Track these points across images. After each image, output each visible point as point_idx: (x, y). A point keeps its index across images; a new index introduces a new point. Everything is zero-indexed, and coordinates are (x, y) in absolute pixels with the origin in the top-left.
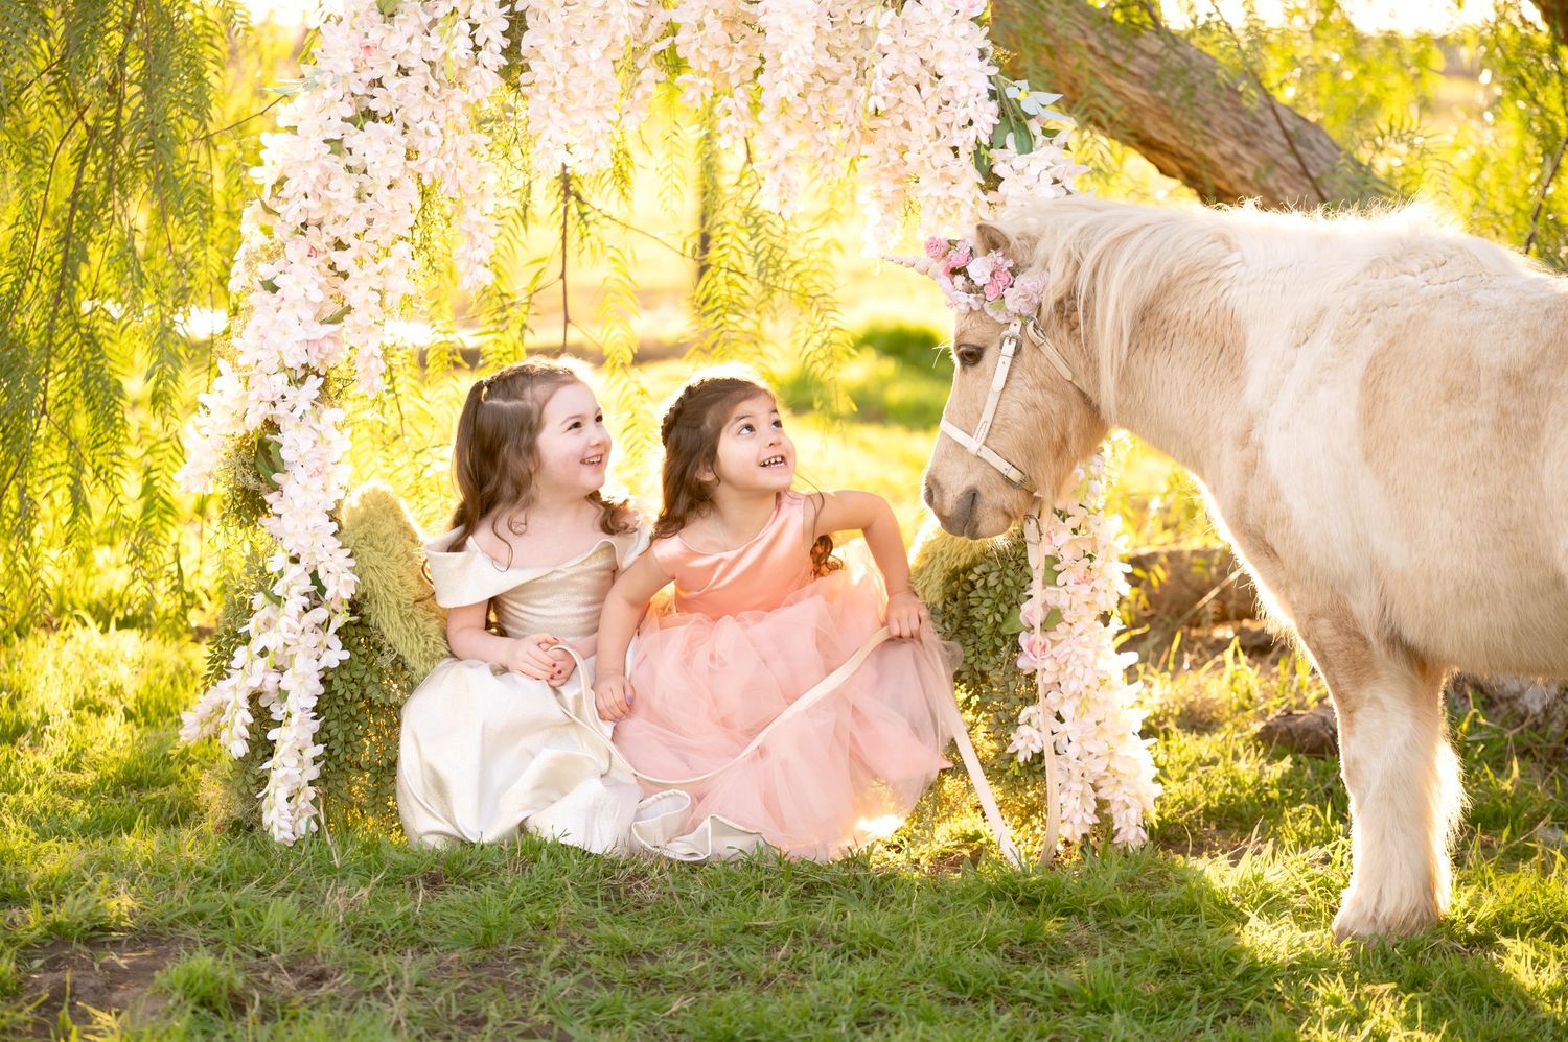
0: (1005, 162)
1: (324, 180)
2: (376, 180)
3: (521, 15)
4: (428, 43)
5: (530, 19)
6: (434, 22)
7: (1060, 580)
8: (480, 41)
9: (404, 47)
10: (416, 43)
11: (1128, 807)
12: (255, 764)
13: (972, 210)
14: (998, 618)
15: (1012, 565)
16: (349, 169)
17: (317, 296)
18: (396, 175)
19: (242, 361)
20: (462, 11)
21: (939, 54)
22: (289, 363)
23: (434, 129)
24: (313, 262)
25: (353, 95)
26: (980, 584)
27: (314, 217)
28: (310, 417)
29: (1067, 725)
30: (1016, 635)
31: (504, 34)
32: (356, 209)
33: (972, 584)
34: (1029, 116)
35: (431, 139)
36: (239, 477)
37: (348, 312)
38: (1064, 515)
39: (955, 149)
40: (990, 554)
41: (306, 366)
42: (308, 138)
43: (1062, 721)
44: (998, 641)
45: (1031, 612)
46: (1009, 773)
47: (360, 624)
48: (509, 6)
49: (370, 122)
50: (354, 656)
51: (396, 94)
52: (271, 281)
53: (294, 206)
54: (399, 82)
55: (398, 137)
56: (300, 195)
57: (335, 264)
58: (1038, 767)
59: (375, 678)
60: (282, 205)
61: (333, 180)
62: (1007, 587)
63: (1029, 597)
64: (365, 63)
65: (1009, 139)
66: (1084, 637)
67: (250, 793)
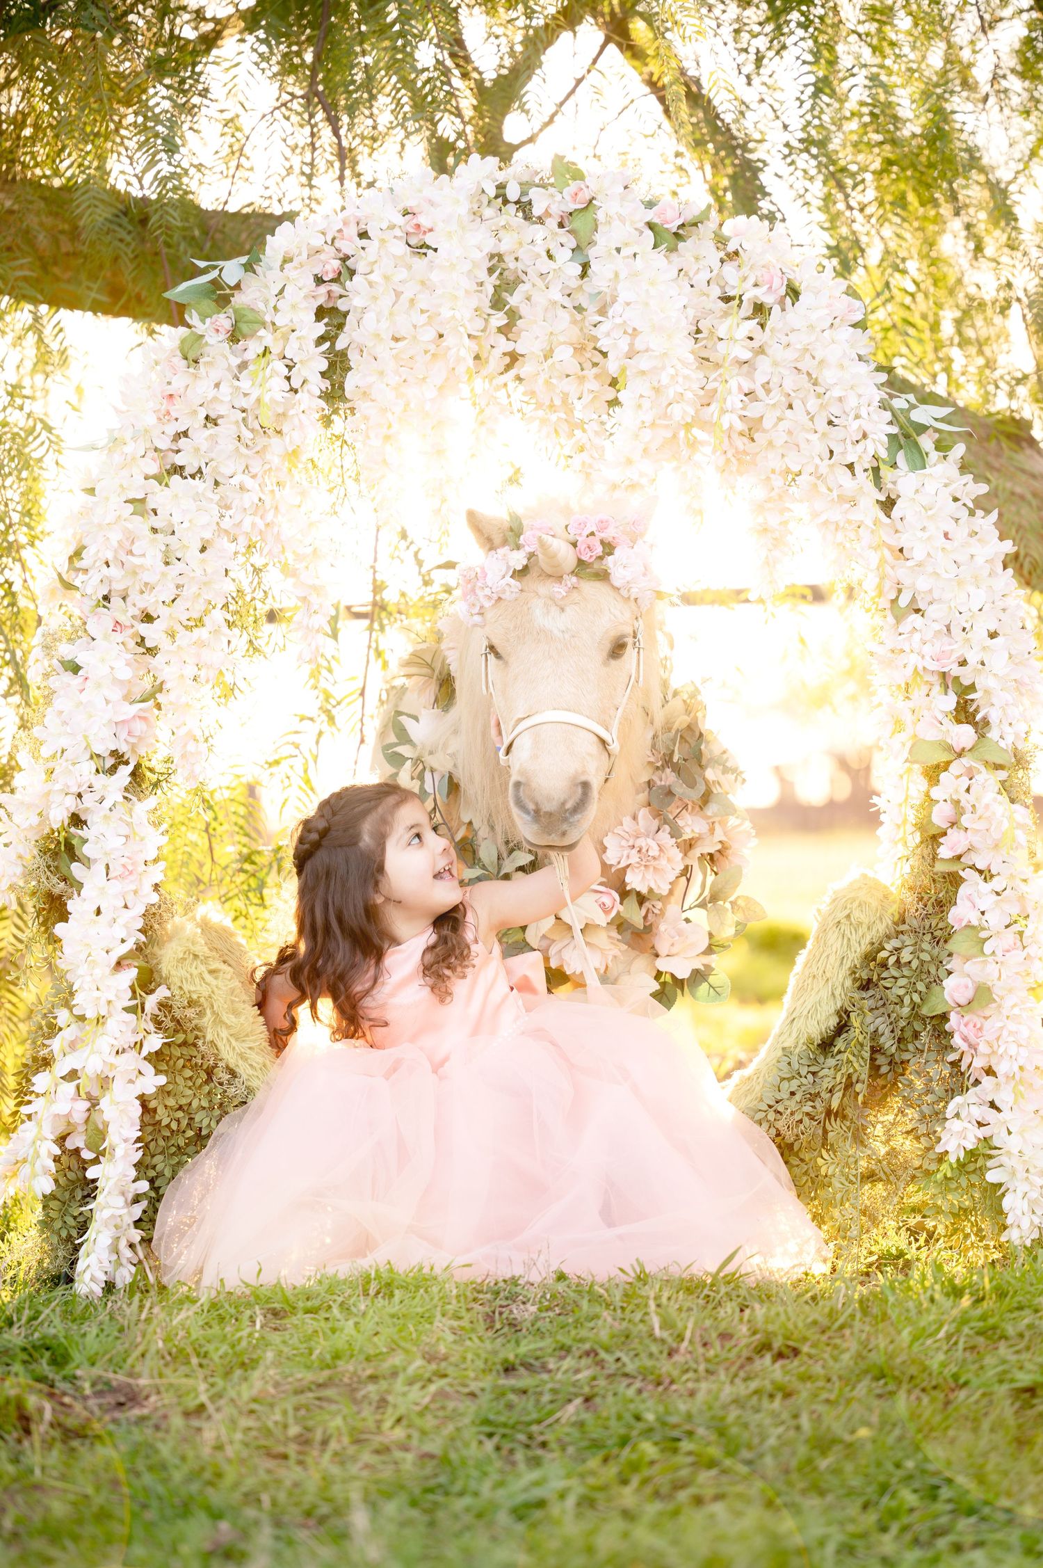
0: (903, 480)
1: (127, 544)
2: (185, 542)
3: (343, 355)
4: (238, 388)
5: (353, 356)
6: (243, 366)
7: (988, 948)
8: (296, 383)
9: (212, 393)
10: (224, 388)
12: (74, 1205)
13: (873, 532)
14: (916, 998)
15: (928, 937)
16: (154, 530)
17: (125, 673)
18: (207, 535)
19: (45, 752)
20: (276, 350)
21: (822, 362)
22: (99, 749)
23: (249, 482)
24: (118, 637)
25: (156, 450)
26: (892, 960)
27: (118, 586)
28: (120, 811)
29: (1006, 1115)
30: (944, 1017)
31: (323, 374)
32: (163, 574)
33: (884, 966)
34: (921, 429)
35: (246, 496)
36: (44, 879)
37: (160, 689)
38: (986, 875)
39: (851, 467)
40: (902, 928)
41: (114, 753)
42: (107, 499)
43: (998, 1110)
44: (917, 1026)
45: (954, 989)
46: (939, 1176)
47: (184, 1044)
48: (327, 345)
49: (176, 477)
50: (179, 1080)
51: (204, 446)
52: (72, 661)
53: (94, 577)
54: (207, 433)
55: (210, 495)
56: (100, 563)
57: (143, 639)
58: (971, 1167)
59: (205, 1104)
60: (81, 577)
61: (137, 544)
62: (922, 962)
63: (950, 973)
64: (168, 413)
65: (901, 458)
66: (1016, 1011)
67: (69, 1238)
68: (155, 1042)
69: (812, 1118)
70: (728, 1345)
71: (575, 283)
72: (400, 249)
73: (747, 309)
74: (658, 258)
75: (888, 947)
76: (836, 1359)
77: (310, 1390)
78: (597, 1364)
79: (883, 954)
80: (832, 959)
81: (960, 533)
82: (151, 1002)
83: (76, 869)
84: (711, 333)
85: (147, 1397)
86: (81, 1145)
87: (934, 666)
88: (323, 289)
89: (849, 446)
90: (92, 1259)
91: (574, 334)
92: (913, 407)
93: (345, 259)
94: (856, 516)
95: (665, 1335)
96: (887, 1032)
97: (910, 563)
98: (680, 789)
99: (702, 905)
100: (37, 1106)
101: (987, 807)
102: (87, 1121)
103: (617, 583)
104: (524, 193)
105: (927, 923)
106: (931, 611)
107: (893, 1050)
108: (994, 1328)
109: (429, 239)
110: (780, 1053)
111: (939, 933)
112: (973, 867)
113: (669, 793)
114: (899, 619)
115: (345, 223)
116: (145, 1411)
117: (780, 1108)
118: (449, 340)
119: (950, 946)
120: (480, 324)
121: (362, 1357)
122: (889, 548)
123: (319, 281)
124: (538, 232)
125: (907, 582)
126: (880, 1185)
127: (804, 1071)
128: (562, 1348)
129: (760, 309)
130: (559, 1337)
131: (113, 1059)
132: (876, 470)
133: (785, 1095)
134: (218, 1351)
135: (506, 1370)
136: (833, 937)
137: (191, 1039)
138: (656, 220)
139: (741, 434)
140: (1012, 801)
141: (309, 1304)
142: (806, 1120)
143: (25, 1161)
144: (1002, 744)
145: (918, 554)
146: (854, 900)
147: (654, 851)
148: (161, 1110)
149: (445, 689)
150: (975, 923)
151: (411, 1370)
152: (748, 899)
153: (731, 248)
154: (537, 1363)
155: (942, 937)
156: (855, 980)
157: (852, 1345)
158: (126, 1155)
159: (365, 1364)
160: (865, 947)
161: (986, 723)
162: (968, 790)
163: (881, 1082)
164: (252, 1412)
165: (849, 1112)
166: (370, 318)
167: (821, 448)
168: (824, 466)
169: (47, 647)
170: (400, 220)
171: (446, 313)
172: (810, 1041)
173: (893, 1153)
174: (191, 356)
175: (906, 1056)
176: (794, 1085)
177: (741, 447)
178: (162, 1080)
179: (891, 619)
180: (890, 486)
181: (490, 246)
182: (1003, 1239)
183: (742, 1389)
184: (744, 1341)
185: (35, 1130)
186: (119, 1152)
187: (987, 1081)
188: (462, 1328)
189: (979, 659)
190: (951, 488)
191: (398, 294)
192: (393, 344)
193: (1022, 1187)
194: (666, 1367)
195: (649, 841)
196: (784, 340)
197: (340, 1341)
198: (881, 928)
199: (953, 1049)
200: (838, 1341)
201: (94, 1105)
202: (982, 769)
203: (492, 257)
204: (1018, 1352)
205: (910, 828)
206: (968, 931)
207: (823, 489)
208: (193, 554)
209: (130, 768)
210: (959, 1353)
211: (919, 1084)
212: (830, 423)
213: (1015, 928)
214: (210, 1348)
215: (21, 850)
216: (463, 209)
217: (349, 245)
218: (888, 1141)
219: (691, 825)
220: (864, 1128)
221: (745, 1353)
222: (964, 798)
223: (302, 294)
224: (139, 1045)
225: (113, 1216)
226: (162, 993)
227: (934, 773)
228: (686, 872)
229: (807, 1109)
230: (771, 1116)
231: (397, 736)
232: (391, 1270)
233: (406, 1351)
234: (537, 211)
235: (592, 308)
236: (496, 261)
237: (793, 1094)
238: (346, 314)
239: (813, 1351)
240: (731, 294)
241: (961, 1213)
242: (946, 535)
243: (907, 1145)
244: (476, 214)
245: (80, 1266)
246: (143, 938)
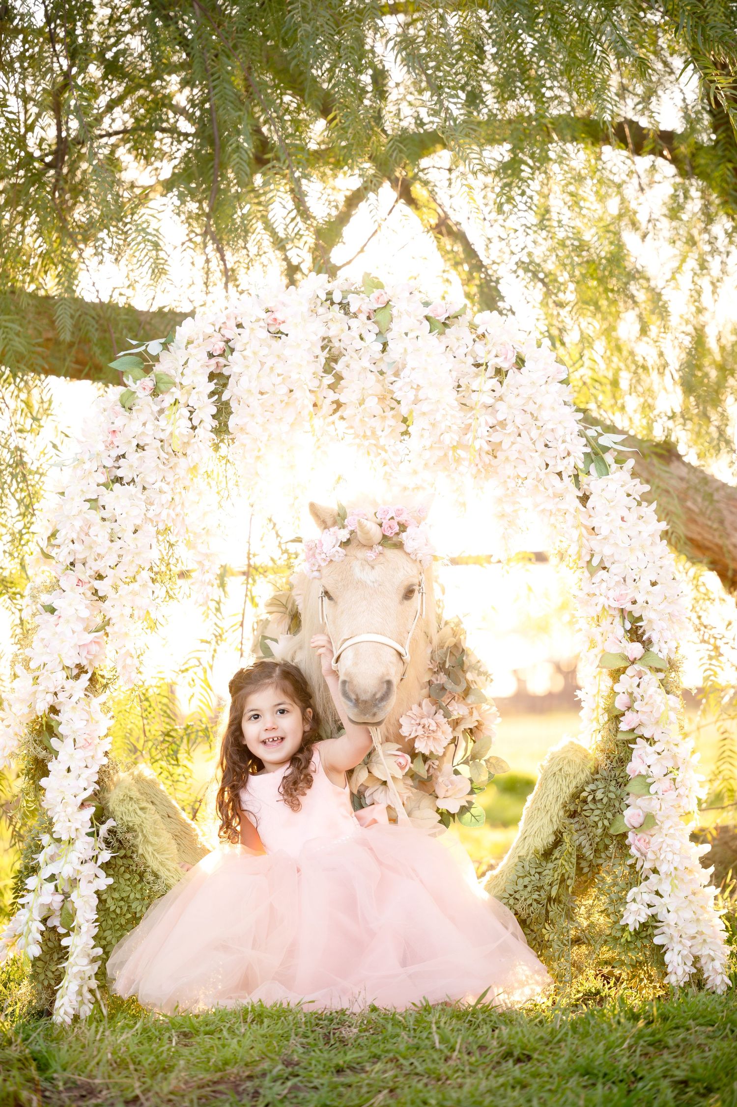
0: (593, 483)
1: (86, 528)
2: (123, 527)
3: (227, 403)
4: (158, 426)
5: (233, 404)
6: (161, 411)
7: (652, 789)
8: (196, 422)
9: (141, 429)
10: (149, 426)
11: (713, 960)
12: (53, 964)
13: (574, 517)
14: (606, 823)
15: (614, 783)
16: (104, 519)
17: (85, 613)
18: (138, 522)
19: (33, 665)
20: (182, 401)
21: (540, 406)
22: (69, 663)
23: (165, 488)
24: (81, 590)
25: (104, 467)
26: (590, 798)
27: (80, 556)
28: (82, 704)
29: (666, 900)
30: (625, 835)
31: (214, 416)
32: (110, 548)
33: (585, 801)
34: (606, 449)
35: (164, 496)
36: (32, 749)
37: (108, 624)
38: (651, 741)
39: (560, 474)
40: (597, 776)
41: (78, 666)
42: (73, 499)
43: (661, 896)
44: (607, 841)
45: (631, 816)
46: (623, 940)
47: (125, 857)
48: (216, 397)
49: (117, 485)
50: (122, 881)
51: (136, 464)
52: (50, 606)
53: (64, 550)
54: (138, 455)
55: (139, 495)
56: (68, 541)
57: (96, 591)
58: (644, 934)
59: (138, 896)
60: (56, 550)
61: (92, 528)
62: (610, 799)
63: (628, 806)
64: (112, 443)
65: (592, 468)
66: (672, 831)
67: (49, 986)
68: (106, 856)
69: (538, 903)
70: (484, 1053)
71: (378, 355)
72: (264, 334)
73: (491, 371)
74: (433, 340)
75: (588, 789)
76: (555, 1063)
77: (208, 1086)
78: (398, 1067)
79: (584, 794)
80: (550, 798)
81: (632, 517)
82: (103, 829)
83: (54, 742)
84: (468, 387)
85: (101, 1091)
86: (57, 923)
87: (615, 605)
88: (213, 361)
89: (559, 461)
90: (66, 999)
91: (378, 389)
92: (600, 435)
93: (228, 341)
94: (563, 506)
95: (443, 1047)
96: (587, 845)
97: (599, 537)
98: (450, 686)
99: (466, 762)
100: (29, 898)
101: (651, 696)
102: (62, 908)
103: (408, 551)
104: (344, 298)
105: (613, 773)
106: (613, 569)
107: (591, 857)
108: (660, 1041)
109: (283, 328)
110: (517, 860)
111: (620, 780)
112: (642, 737)
113: (443, 688)
114: (592, 574)
115: (228, 318)
116: (99, 1101)
117: (517, 896)
118: (297, 394)
119: (628, 789)
120: (317, 383)
121: (242, 1064)
122: (586, 527)
123: (211, 355)
124: (354, 323)
125: (597, 549)
126: (584, 947)
127: (533, 872)
128: (374, 1056)
129: (498, 371)
130: (373, 1049)
131: (79, 867)
132: (576, 477)
133: (521, 888)
134: (147, 1061)
135: (338, 1071)
136: (550, 784)
137: (129, 853)
138: (431, 315)
139: (488, 453)
140: (668, 693)
141: (208, 1028)
142: (535, 904)
143: (21, 935)
144: (661, 655)
145: (604, 531)
146: (565, 759)
147: (433, 727)
148: (109, 901)
149: (295, 620)
150: (644, 773)
151: (275, 1072)
152: (497, 759)
153: (480, 331)
154: (358, 1067)
155: (622, 782)
156: (566, 811)
157: (566, 1053)
158: (88, 931)
159: (244, 1068)
160: (572, 790)
161: (650, 641)
162: (638, 686)
163: (583, 878)
164: (170, 1101)
165: (563, 898)
166: (244, 380)
167: (540, 462)
168: (542, 474)
169: (33, 597)
170: (264, 315)
171: (294, 376)
172: (536, 852)
173: (591, 925)
174: (127, 406)
175: (600, 861)
176: (526, 881)
177: (487, 461)
178: (110, 881)
179: (587, 574)
180: (585, 487)
181: (322, 332)
182: (665, 982)
183: (493, 1083)
184: (495, 1051)
185: (28, 915)
186: (84, 928)
187: (653, 877)
188: (309, 1044)
189: (644, 599)
190: (625, 488)
191: (263, 364)
192: (260, 396)
193: (678, 947)
194: (443, 1068)
195: (430, 720)
196: (516, 392)
197: (228, 1053)
198: (583, 777)
199: (631, 856)
200: (557, 1050)
201: (66, 898)
202: (648, 671)
203: (324, 339)
204: (675, 1057)
205: (601, 711)
206: (639, 779)
207: (542, 488)
208: (128, 535)
209: (89, 675)
210: (637, 1058)
211: (609, 880)
212: (546, 445)
213: (671, 776)
214: (142, 1058)
215: (17, 730)
216: (305, 308)
217: (230, 332)
218: (588, 918)
219: (458, 710)
220: (573, 909)
221: (496, 1059)
222: (637, 692)
223: (200, 364)
224: (95, 858)
225: (80, 971)
226: (110, 823)
227: (616, 674)
228: (454, 741)
229: (535, 896)
230: (512, 901)
231: (264, 652)
232: (261, 1006)
233: (272, 1059)
234: (353, 309)
235: (389, 372)
236: (326, 343)
237: (526, 886)
238: (228, 377)
239: (540, 1057)
240: (480, 362)
241: (637, 965)
242: (622, 519)
243: (601, 920)
244: (313, 311)
245: (57, 1004)
246: (98, 788)
